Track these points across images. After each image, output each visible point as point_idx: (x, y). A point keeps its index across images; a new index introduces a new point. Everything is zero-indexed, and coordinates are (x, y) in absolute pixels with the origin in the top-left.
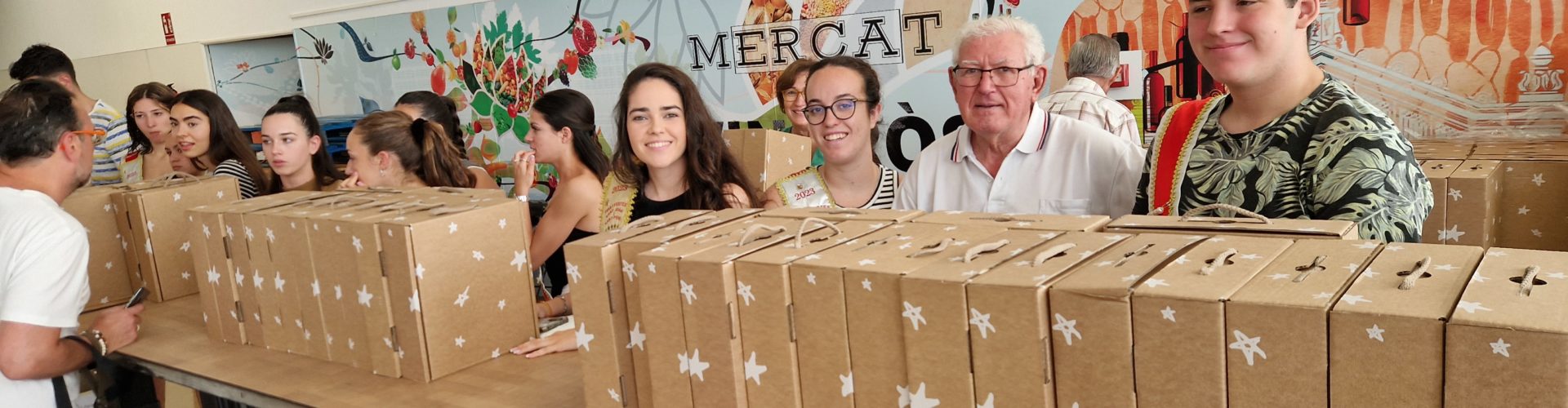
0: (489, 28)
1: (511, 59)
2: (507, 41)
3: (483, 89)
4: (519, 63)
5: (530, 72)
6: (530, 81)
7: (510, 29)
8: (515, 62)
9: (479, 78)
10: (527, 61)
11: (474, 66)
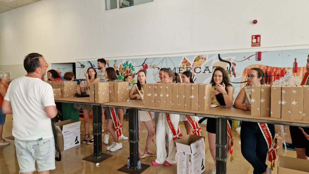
3: (120, 75)
4: (130, 71)
9: (120, 73)
11: (119, 71)
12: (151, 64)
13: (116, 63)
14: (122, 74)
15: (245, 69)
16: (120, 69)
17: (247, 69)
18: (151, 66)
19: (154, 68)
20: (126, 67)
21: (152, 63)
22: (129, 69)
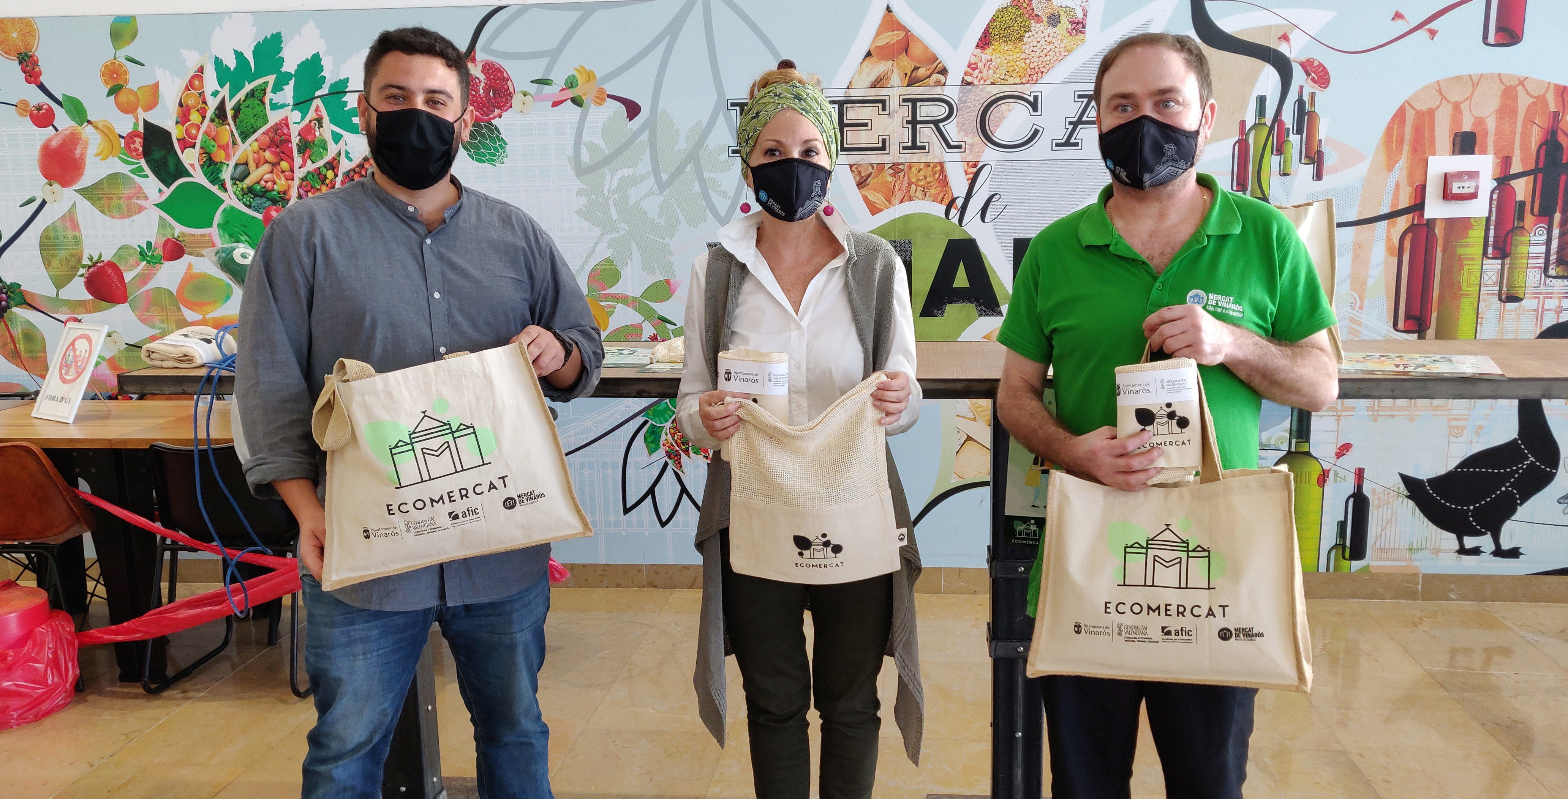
0: (231, 63)
1: (285, 122)
2: (277, 88)
3: (199, 177)
4: (306, 134)
5: (332, 149)
6: (333, 165)
7: (290, 66)
8: (294, 132)
9: (190, 158)
10: (328, 129)
11: (176, 133)
12: (550, 67)
13: (129, 50)
14: (211, 166)
15: (1400, 115)
16: (183, 117)
17: (1410, 115)
18: (543, 82)
19: (577, 102)
20: (257, 95)
21: (554, 55)
22: (296, 116)
